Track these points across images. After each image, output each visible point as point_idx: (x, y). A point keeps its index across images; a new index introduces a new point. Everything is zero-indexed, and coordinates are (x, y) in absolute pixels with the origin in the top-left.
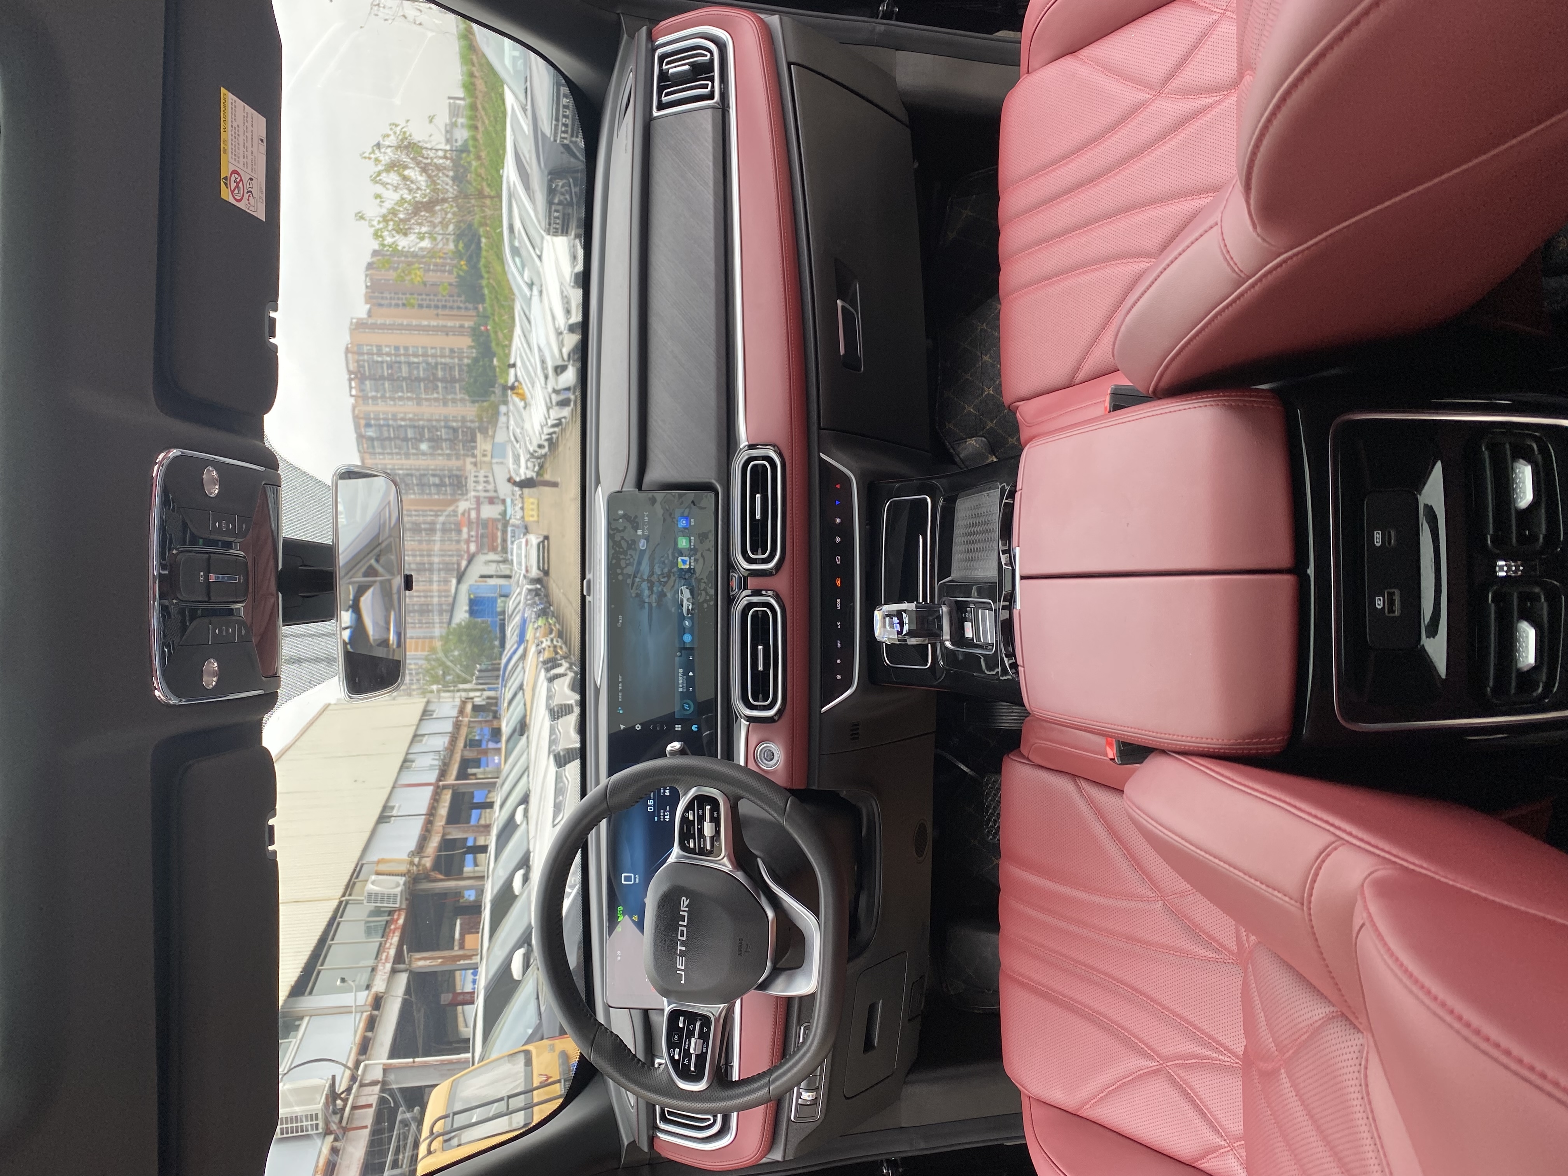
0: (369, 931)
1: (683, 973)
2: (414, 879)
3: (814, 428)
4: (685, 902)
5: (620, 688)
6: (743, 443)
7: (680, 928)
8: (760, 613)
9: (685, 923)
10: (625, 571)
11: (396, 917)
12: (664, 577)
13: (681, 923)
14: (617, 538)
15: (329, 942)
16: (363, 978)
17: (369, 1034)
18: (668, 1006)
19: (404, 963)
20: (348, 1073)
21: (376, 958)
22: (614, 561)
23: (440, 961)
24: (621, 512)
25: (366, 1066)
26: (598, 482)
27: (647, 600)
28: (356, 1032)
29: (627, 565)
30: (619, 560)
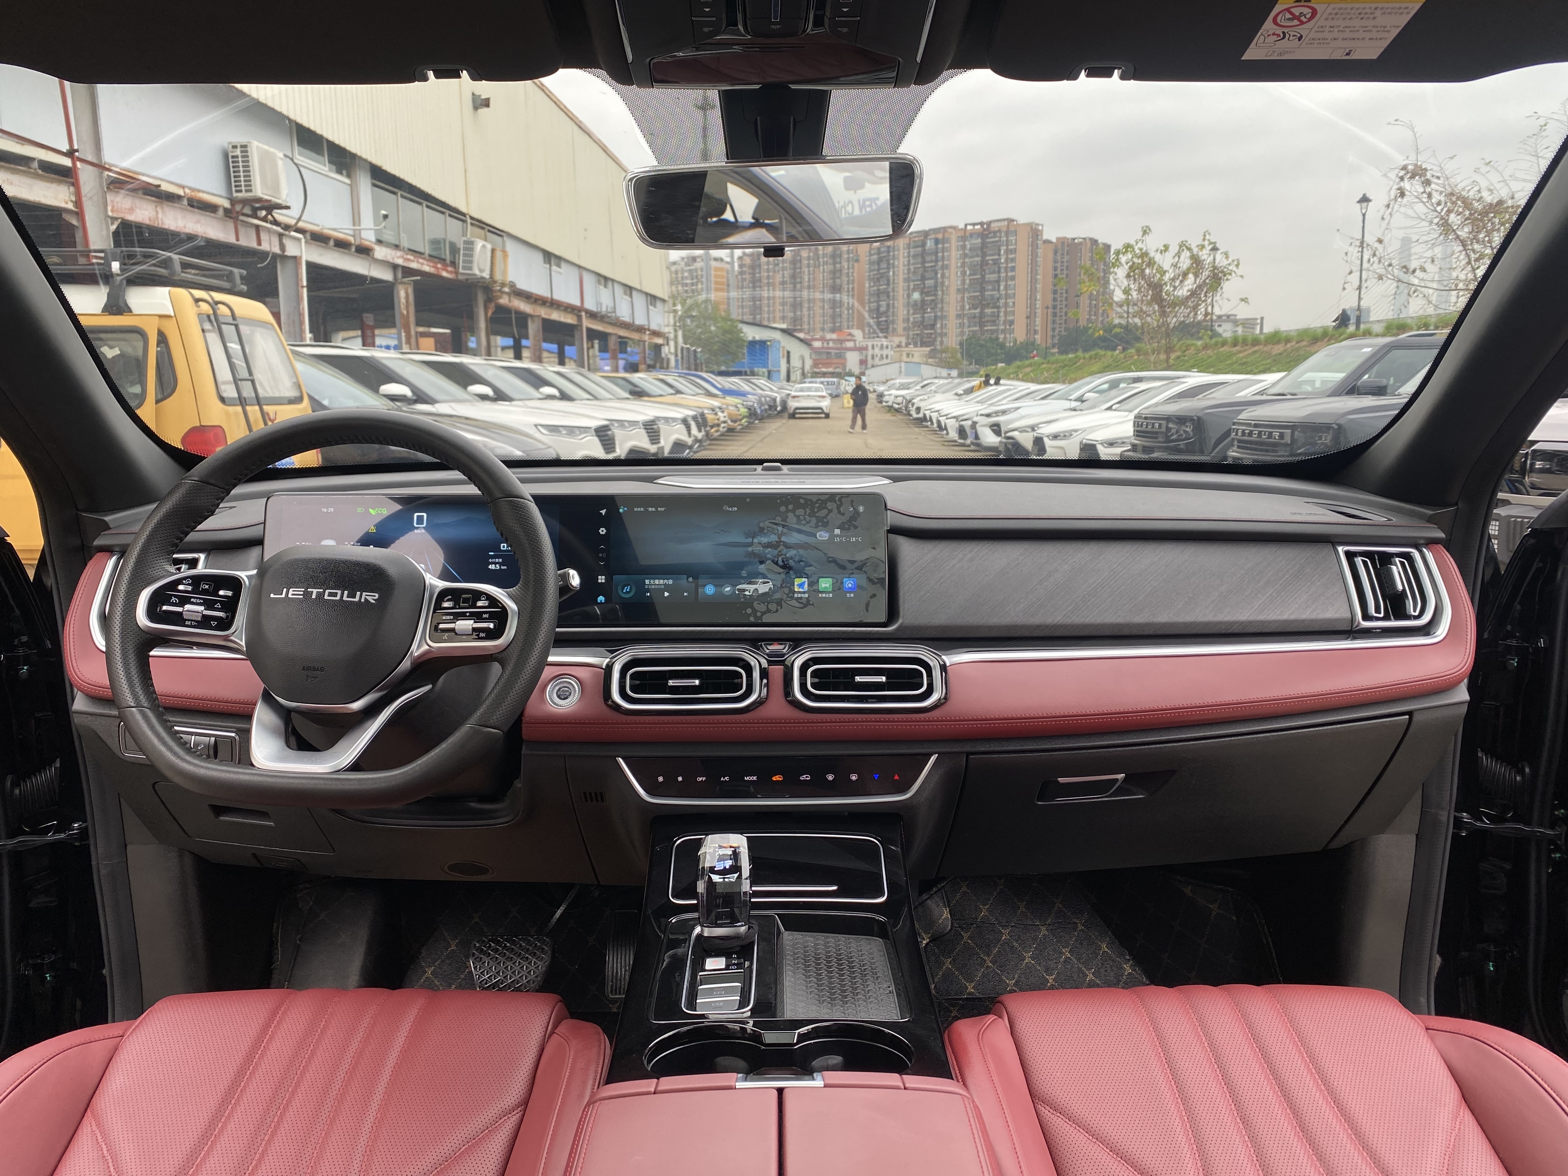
0: (436, 243)
1: (283, 596)
2: (487, 288)
3: (968, 748)
4: (372, 597)
5: (650, 509)
6: (950, 659)
7: (339, 592)
8: (739, 680)
9: (345, 598)
10: (790, 515)
11: (450, 269)
12: (783, 561)
13: (346, 592)
14: (830, 505)
15: (425, 203)
16: (389, 236)
17: (332, 243)
18: (247, 576)
19: (403, 277)
20: (292, 222)
21: (410, 250)
22: (802, 501)
23: (405, 312)
24: (861, 509)
25: (299, 240)
26: (895, 479)
27: (755, 540)
28: (334, 230)
29: (798, 517)
30: (804, 507)
